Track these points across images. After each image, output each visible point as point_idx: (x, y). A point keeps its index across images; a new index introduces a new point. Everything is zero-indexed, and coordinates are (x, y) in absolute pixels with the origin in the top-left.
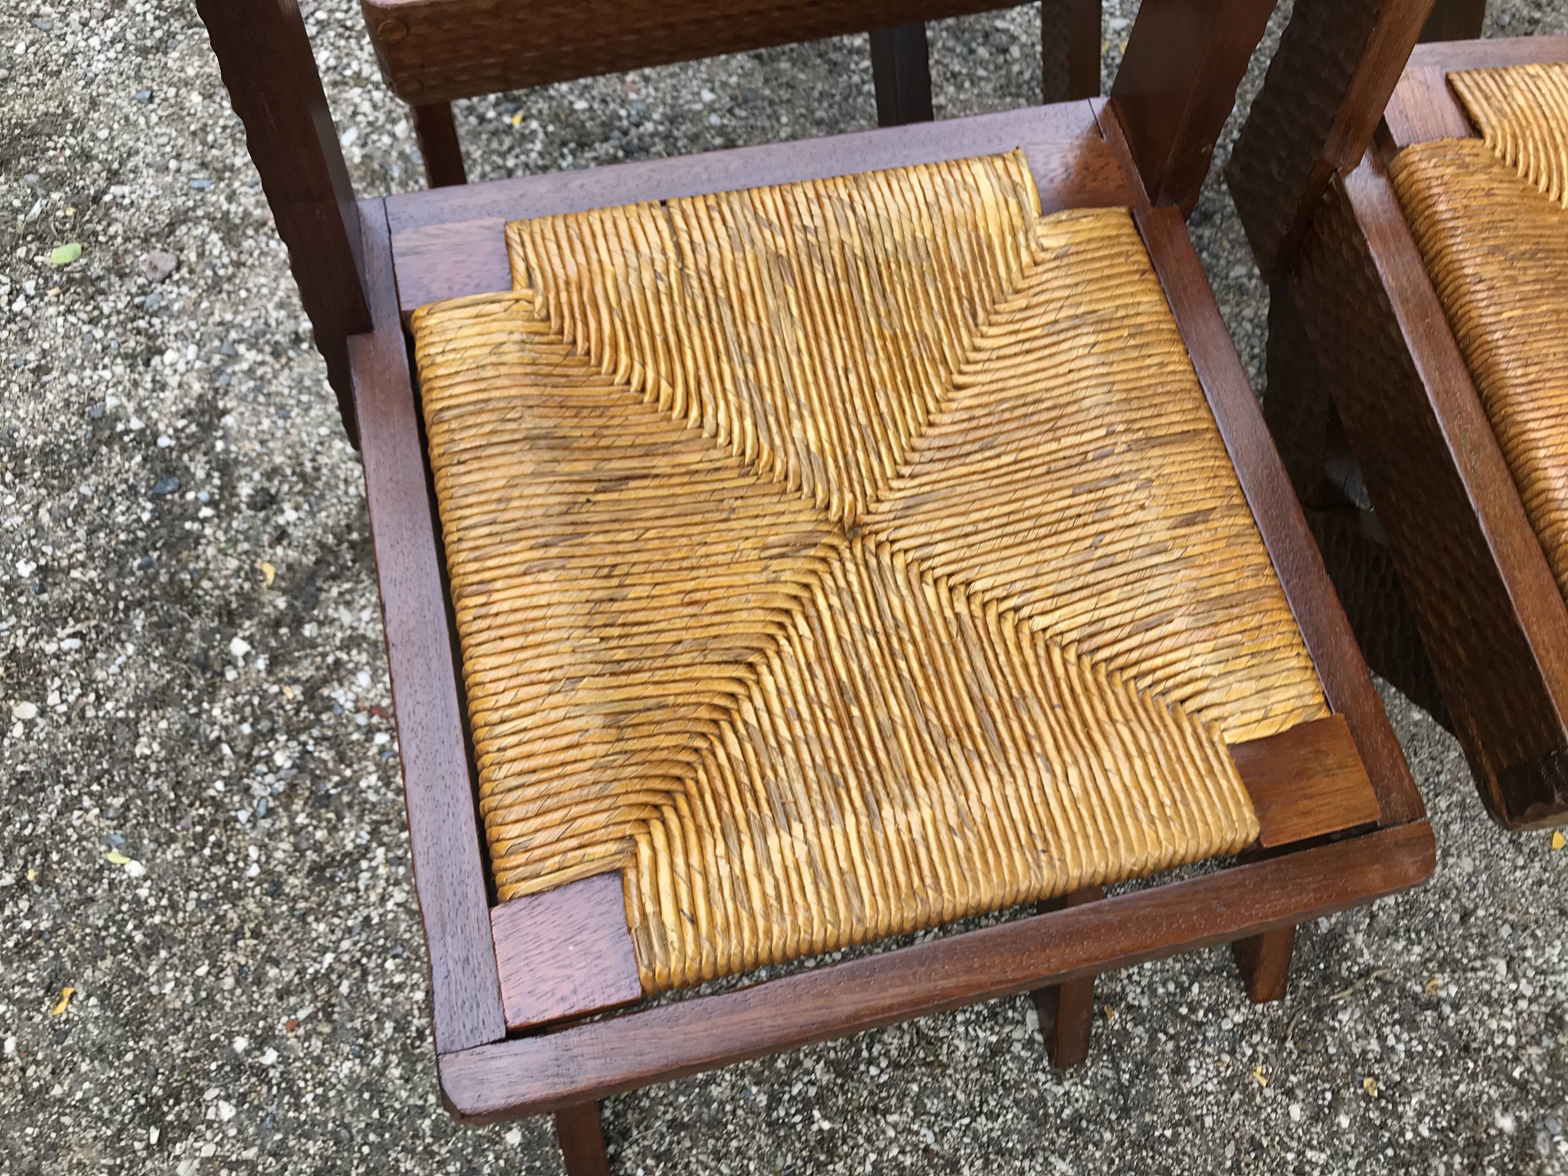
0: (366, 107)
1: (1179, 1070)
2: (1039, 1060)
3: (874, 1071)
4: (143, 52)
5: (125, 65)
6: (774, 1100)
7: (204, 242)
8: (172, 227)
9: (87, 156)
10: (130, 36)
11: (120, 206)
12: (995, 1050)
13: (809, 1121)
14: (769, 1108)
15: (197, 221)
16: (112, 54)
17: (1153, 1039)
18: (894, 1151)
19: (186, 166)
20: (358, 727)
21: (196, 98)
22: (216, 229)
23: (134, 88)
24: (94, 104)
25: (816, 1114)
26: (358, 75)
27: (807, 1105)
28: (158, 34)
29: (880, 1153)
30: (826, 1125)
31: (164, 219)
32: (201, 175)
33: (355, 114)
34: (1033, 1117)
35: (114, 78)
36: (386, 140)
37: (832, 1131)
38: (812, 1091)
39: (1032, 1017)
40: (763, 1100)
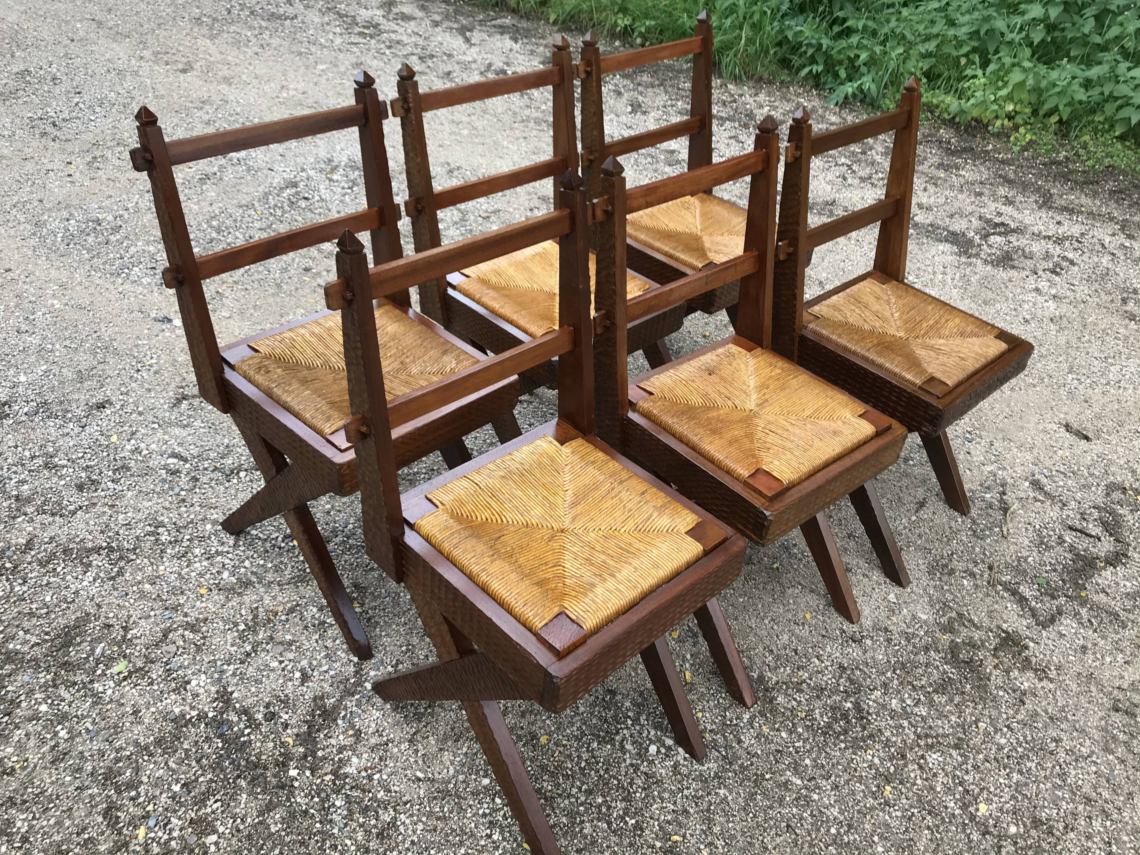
0: (227, 561)
1: (740, 742)
2: (692, 763)
3: (638, 795)
4: (113, 578)
5: (106, 587)
6: (609, 824)
7: (183, 636)
8: (165, 636)
9: (109, 626)
10: (102, 575)
11: (137, 638)
12: (675, 766)
13: (626, 823)
14: (609, 827)
15: (176, 630)
16: (97, 585)
17: (725, 738)
18: (663, 817)
19: (157, 612)
20: (364, 778)
21: (147, 586)
22: (185, 629)
23: (115, 593)
24: (99, 606)
25: (627, 819)
26: (217, 552)
27: (622, 818)
28: (116, 570)
29: (658, 820)
30: (633, 821)
31: (160, 634)
32: (167, 613)
33: (224, 566)
34: (702, 781)
35: (103, 593)
36: (243, 570)
37: (637, 822)
38: (621, 813)
39: (680, 750)
40: (605, 826)
